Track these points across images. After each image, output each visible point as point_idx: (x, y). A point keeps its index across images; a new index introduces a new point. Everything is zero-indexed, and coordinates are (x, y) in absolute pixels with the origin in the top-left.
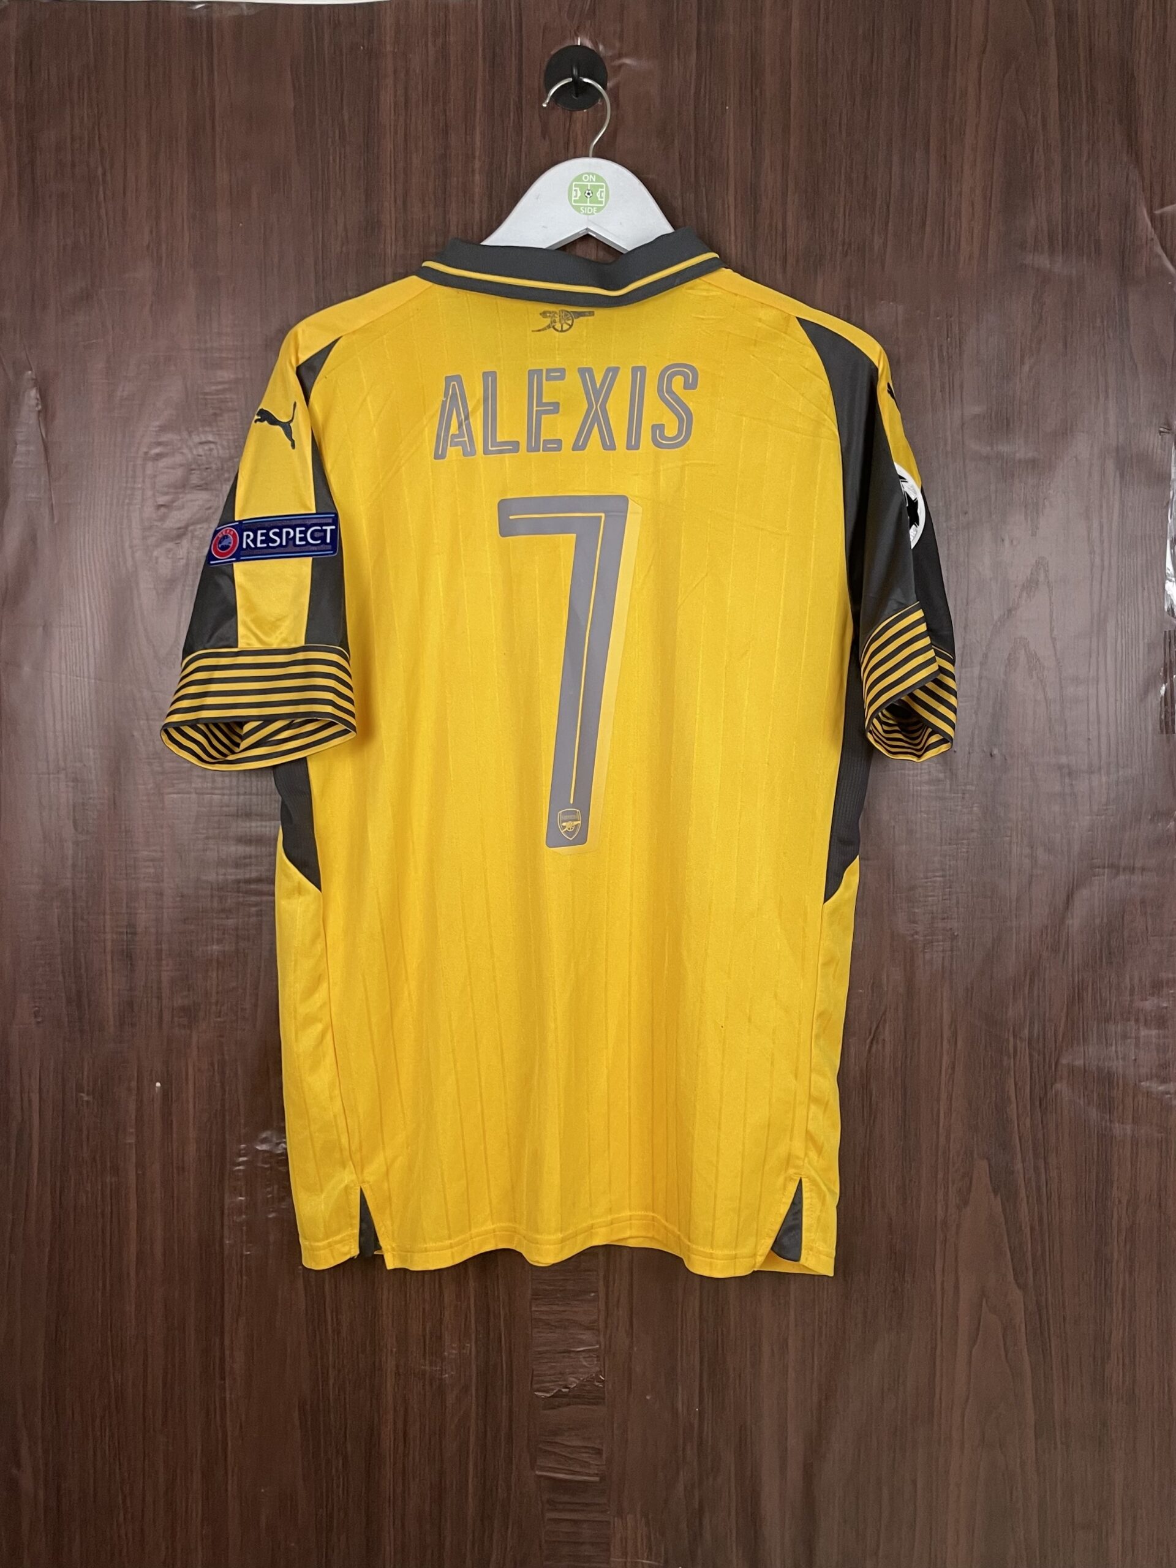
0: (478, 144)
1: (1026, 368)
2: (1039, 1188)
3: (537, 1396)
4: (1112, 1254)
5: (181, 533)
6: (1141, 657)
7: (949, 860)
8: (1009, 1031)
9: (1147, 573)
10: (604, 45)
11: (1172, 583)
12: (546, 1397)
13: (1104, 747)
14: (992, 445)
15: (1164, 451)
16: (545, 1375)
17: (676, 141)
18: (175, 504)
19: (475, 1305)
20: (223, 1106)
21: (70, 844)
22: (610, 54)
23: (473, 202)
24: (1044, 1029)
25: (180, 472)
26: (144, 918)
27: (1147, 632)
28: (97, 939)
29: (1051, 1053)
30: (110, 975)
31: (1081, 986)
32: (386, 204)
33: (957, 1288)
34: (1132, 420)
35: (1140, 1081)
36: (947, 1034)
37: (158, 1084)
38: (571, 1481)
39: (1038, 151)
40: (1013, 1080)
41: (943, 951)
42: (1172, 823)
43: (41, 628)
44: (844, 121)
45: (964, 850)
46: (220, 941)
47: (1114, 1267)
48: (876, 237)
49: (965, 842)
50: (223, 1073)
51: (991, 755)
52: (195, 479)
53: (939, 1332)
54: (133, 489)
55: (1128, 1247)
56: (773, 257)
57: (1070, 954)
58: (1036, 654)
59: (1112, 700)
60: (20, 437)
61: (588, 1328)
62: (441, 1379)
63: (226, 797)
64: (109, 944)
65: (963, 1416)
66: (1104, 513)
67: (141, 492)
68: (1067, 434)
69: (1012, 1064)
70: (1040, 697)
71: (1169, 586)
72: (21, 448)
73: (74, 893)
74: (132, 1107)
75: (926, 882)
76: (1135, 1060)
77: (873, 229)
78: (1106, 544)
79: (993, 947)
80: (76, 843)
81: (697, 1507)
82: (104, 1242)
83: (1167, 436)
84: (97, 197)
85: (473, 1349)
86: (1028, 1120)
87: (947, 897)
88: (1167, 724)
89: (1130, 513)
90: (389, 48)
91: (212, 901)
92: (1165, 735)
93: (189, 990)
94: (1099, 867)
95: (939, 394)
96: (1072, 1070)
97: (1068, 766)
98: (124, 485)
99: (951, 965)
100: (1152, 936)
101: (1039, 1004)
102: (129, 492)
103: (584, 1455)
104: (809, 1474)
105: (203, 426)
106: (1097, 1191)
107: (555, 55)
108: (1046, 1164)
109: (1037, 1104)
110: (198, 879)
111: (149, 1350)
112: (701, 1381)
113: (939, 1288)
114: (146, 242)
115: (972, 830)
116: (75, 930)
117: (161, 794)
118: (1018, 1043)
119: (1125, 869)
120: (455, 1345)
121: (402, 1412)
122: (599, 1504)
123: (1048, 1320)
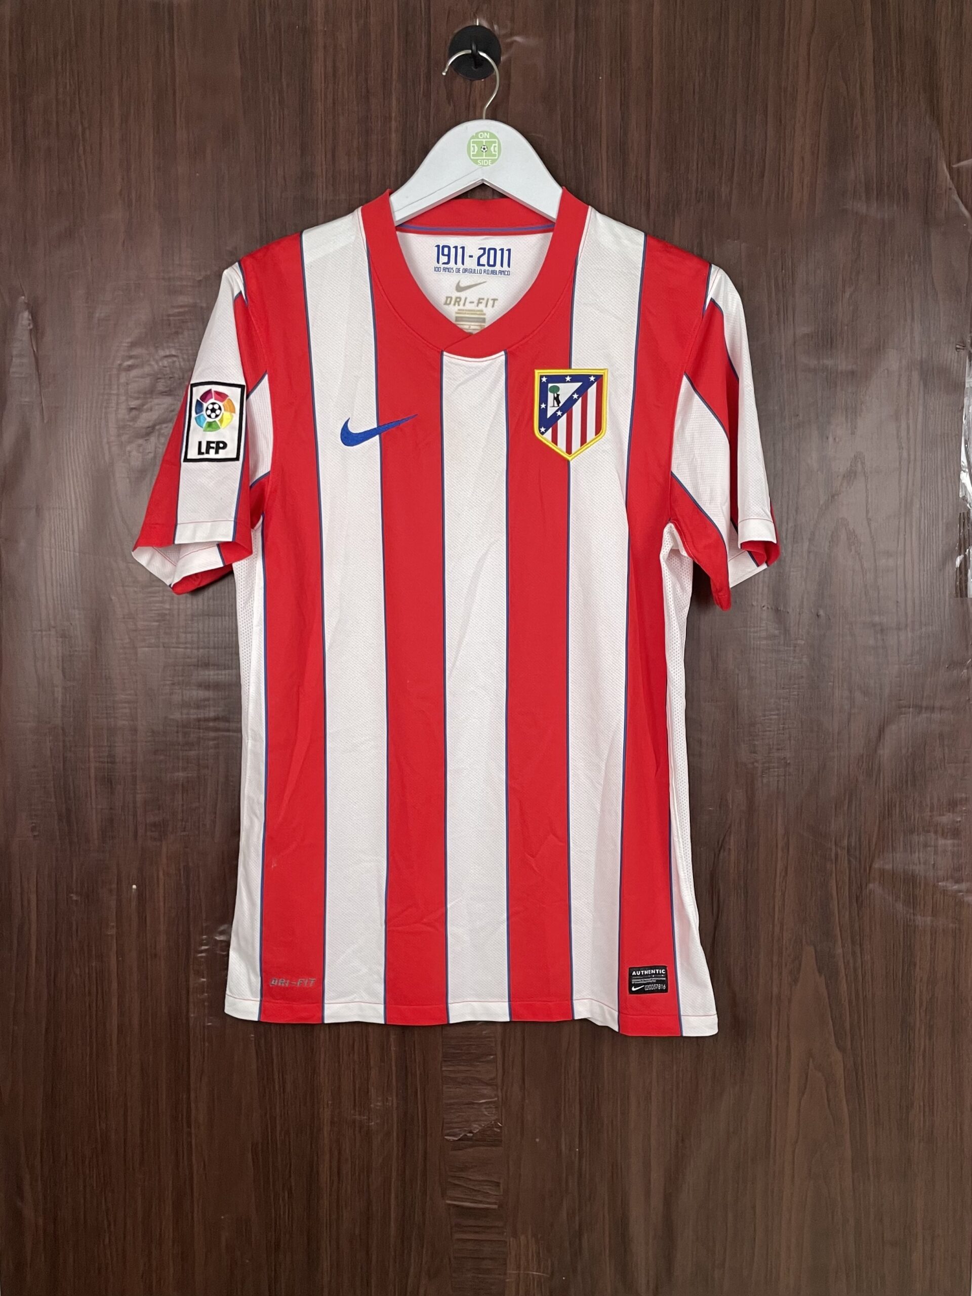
0: (394, 107)
1: (847, 295)
2: (855, 970)
3: (446, 1139)
4: (915, 1023)
5: (150, 431)
6: (940, 535)
7: (783, 702)
8: (831, 841)
9: (946, 466)
10: (498, 24)
11: (965, 474)
12: (454, 1141)
13: (909, 608)
14: (819, 359)
15: (960, 364)
16: (452, 1123)
17: (558, 108)
18: (145, 407)
19: (396, 1066)
20: (188, 904)
21: (60, 689)
22: (503, 32)
23: (390, 156)
24: (860, 838)
25: (148, 381)
26: (121, 749)
27: (945, 514)
28: (83, 767)
29: (866, 859)
30: (94, 797)
31: (890, 804)
32: (318, 158)
33: (788, 1050)
34: (933, 339)
35: (938, 882)
36: (781, 843)
37: (134, 887)
38: (474, 1208)
39: (856, 115)
40: (835, 881)
41: (778, 776)
42: (965, 671)
43: (34, 510)
44: (697, 90)
45: (796, 693)
46: (185, 769)
47: (917, 1033)
48: (723, 186)
49: (796, 686)
50: (188, 877)
51: (818, 616)
52: (161, 386)
53: (774, 1087)
54: (111, 394)
55: (928, 1017)
56: (639, 203)
57: (882, 779)
58: (854, 531)
59: (916, 569)
60: (15, 353)
61: (487, 1084)
62: (369, 1126)
63: (189, 650)
64: (93, 771)
65: (794, 1151)
66: (911, 416)
67: (116, 397)
68: (880, 350)
69: (834, 867)
70: (858, 567)
71: (964, 476)
72: (16, 361)
73: (63, 729)
74: (113, 903)
75: (765, 720)
76: (934, 865)
77: (721, 179)
78: (912, 441)
79: (819, 772)
80: (65, 688)
81: (577, 1227)
82: (90, 1016)
83: (963, 353)
84: (78, 151)
85: (395, 1101)
86: (847, 913)
87: (782, 732)
88: (961, 589)
89: (932, 416)
90: (320, 27)
91: (178, 737)
92: (959, 598)
93: (159, 810)
94: (905, 707)
95: (775, 317)
96: (882, 872)
97: (881, 624)
98: (102, 391)
99: (784, 787)
100: (949, 763)
101: (856, 819)
102: (106, 397)
103: (486, 1187)
104: (668, 1201)
105: (167, 342)
106: (903, 970)
107: (458, 33)
108: (862, 950)
109: (854, 901)
110: (166, 718)
111: (129, 1104)
112: (580, 1127)
113: (774, 1050)
114: (118, 189)
115: (802, 677)
116: (65, 760)
117: (135, 648)
118: (839, 851)
119: (927, 708)
120: (380, 1099)
121: (336, 1153)
122: (498, 1227)
123: (863, 1077)
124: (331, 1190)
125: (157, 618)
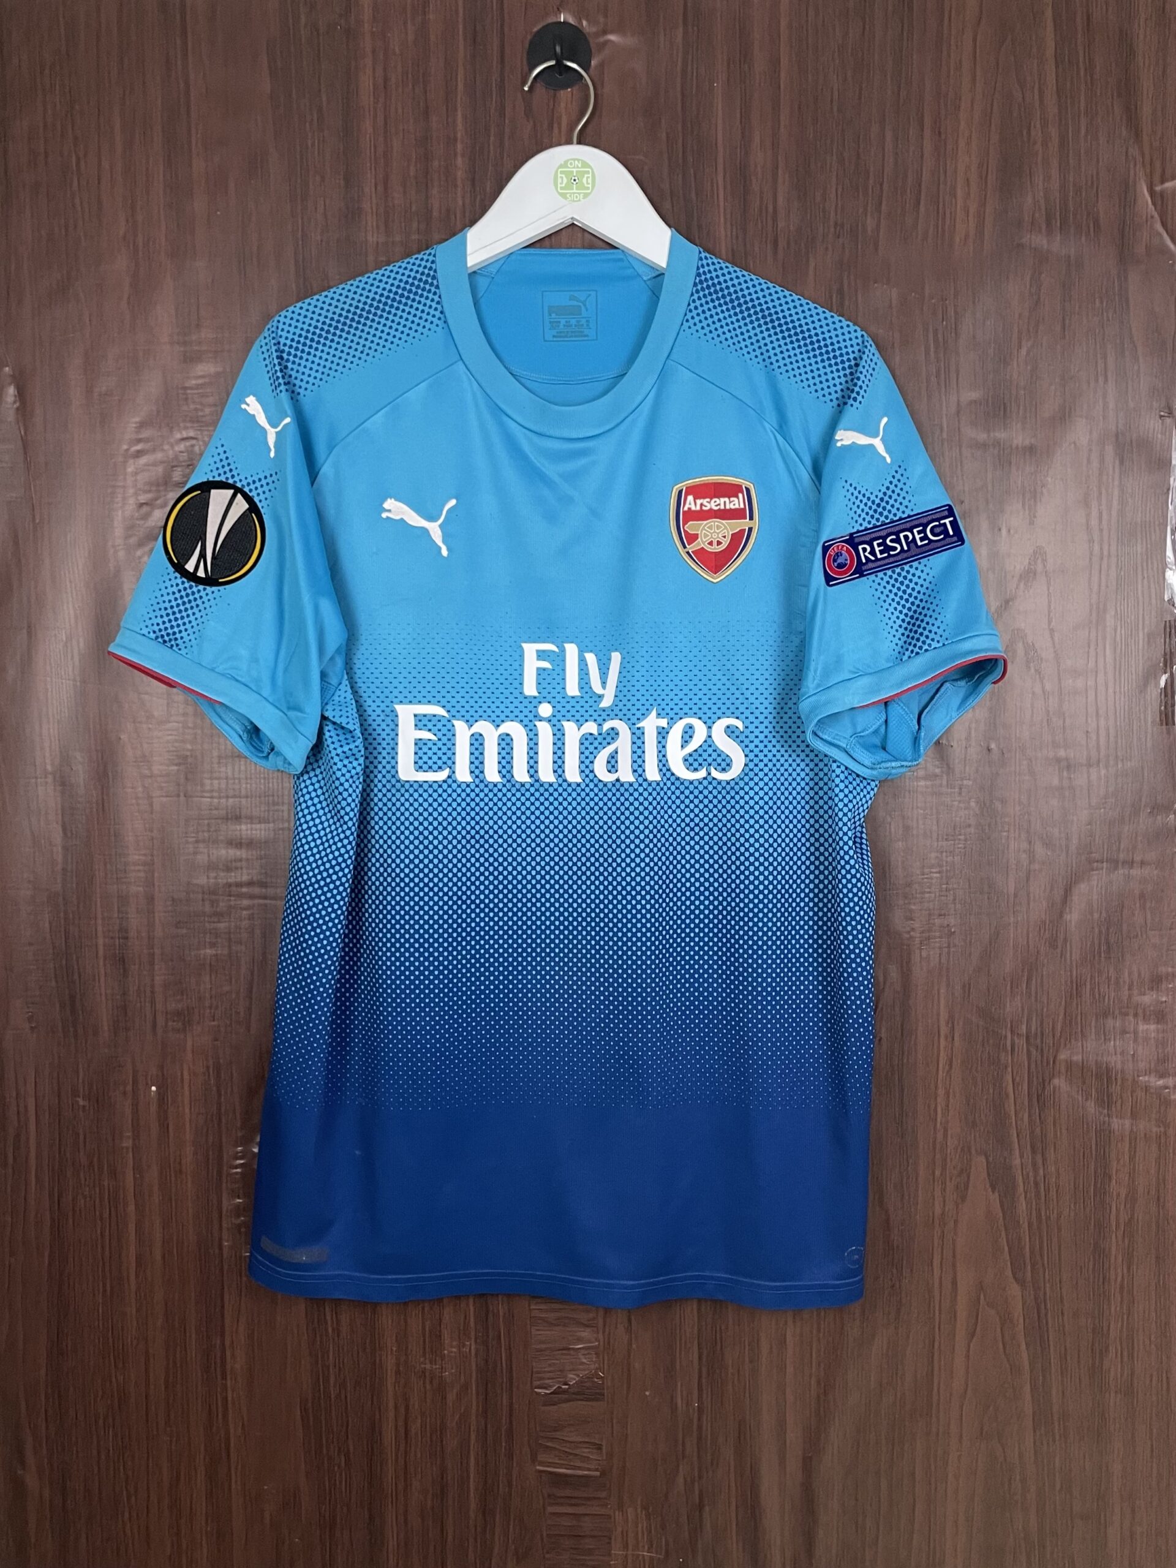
0: (460, 126)
1: (1024, 351)
2: (1036, 1184)
3: (536, 1392)
4: (1110, 1249)
6: (1141, 647)
7: (947, 857)
8: (1006, 1027)
9: (1147, 562)
10: (587, 20)
12: (546, 1394)
13: (1102, 740)
14: (989, 431)
15: (1165, 434)
16: (542, 1372)
17: (663, 121)
18: (159, 502)
20: (219, 1109)
21: (60, 849)
22: (594, 30)
23: (456, 186)
24: (1042, 1023)
25: (160, 469)
26: (135, 921)
28: (89, 944)
29: (1049, 1048)
30: (102, 979)
31: (1079, 981)
32: (367, 190)
33: (954, 1283)
34: (1131, 405)
35: (1139, 1076)
36: (944, 1030)
37: (154, 1088)
38: (572, 1476)
39: (1035, 126)
40: (1011, 1076)
41: (940, 948)
42: (1172, 816)
43: (25, 631)
44: (836, 97)
45: (962, 846)
46: (213, 945)
47: (1112, 1261)
48: (869, 217)
49: (962, 837)
50: (218, 1076)
51: (989, 750)
52: (177, 476)
53: (937, 1328)
54: (114, 487)
55: (1126, 1241)
56: (764, 241)
57: (1068, 950)
58: (1034, 645)
59: (1111, 690)
61: (586, 1326)
62: (442, 1377)
63: (216, 800)
64: (101, 949)
65: (961, 1407)
66: (1104, 501)
67: (122, 490)
68: (1065, 420)
69: (1010, 1059)
70: (1038, 689)
71: (1169, 574)
73: (64, 899)
74: (128, 1111)
75: (923, 879)
76: (1134, 1055)
77: (865, 210)
78: (1105, 533)
79: (991, 942)
80: (65, 849)
81: (697, 1499)
82: (103, 1247)
83: (1168, 421)
84: (71, 186)
85: (473, 1347)
86: (1027, 1115)
87: (945, 893)
88: (1166, 715)
89: (1130, 501)
90: (367, 27)
91: (203, 905)
92: (1164, 727)
93: (182, 994)
94: (1098, 862)
95: (933, 379)
96: (1070, 1065)
97: (1067, 759)
98: (105, 483)
99: (948, 961)
100: (1152, 930)
101: (1037, 999)
102: (110, 490)
103: (585, 1450)
104: (808, 1465)
105: (184, 421)
106: (1095, 1185)
107: (538, 32)
108: (1044, 1160)
109: (1035, 1100)
110: (189, 883)
111: (151, 1351)
112: (700, 1377)
113: (937, 1284)
114: (121, 233)
115: (969, 826)
116: (67, 933)
117: (150, 797)
118: (1017, 1041)
119: (1124, 863)
120: (455, 1343)
121: (402, 1410)
122: (599, 1498)
123: (1046, 1315)
124: (397, 1456)
125: (176, 761)
